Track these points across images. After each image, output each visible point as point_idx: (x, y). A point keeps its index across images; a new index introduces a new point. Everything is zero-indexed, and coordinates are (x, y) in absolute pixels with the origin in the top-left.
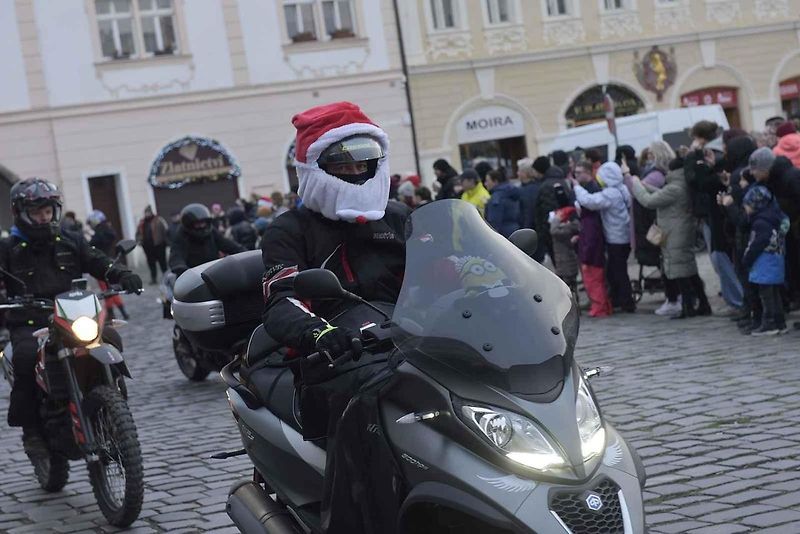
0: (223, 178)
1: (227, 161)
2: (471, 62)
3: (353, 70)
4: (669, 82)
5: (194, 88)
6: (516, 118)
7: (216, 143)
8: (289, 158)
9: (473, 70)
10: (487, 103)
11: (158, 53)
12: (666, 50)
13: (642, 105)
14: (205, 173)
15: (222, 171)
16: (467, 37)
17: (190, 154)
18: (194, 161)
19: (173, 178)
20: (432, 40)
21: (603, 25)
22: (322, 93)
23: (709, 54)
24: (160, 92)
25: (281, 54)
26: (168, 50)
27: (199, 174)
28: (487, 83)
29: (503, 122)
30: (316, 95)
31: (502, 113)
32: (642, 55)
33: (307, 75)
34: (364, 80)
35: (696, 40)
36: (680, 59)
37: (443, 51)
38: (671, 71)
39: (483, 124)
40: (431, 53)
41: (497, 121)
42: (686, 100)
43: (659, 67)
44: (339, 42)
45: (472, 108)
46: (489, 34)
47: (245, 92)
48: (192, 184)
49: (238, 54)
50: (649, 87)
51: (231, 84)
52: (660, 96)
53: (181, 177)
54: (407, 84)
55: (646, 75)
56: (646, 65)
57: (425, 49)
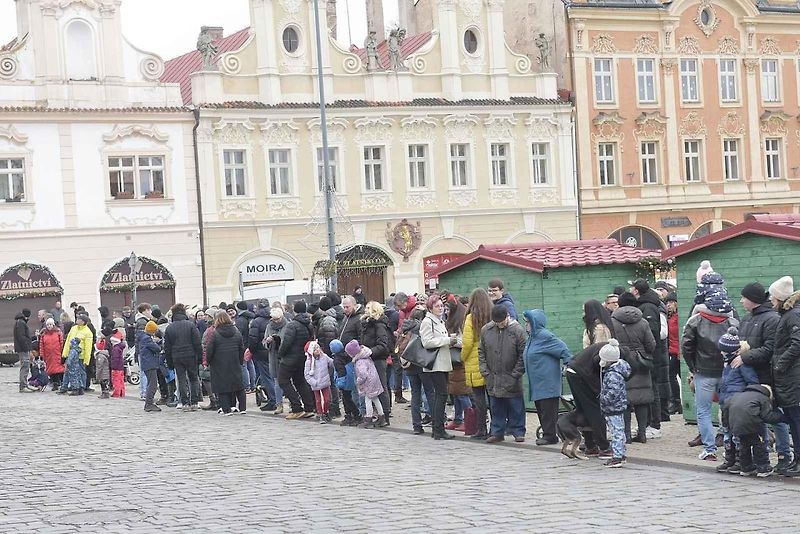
0: (48, 295)
1: (54, 283)
2: (254, 222)
3: (159, 222)
4: (414, 248)
5: (32, 228)
6: (287, 265)
7: (46, 269)
8: (102, 284)
9: (256, 228)
10: (266, 253)
11: (9, 200)
12: (414, 224)
13: (392, 264)
14: (36, 290)
15: (48, 290)
16: (253, 203)
17: (25, 275)
18: (28, 281)
19: (10, 292)
20: (224, 204)
21: (364, 201)
22: (132, 236)
23: (449, 228)
24: (7, 229)
25: (103, 207)
26: (17, 199)
27: (31, 291)
28: (266, 239)
29: (277, 268)
30: (129, 238)
31: (277, 262)
32: (393, 226)
33: (123, 223)
34: (166, 230)
35: (439, 218)
36: (425, 231)
37: (232, 212)
38: (416, 239)
39: (260, 269)
40: (223, 213)
41: (271, 267)
42: (428, 262)
43: (407, 235)
44: (150, 201)
45: (252, 257)
46: (269, 202)
47: (73, 233)
48: (24, 297)
49: (70, 204)
50: (398, 250)
51: (63, 227)
52: (406, 258)
53: (17, 292)
54: (201, 234)
55: (396, 241)
56: (396, 233)
57: (218, 210)
